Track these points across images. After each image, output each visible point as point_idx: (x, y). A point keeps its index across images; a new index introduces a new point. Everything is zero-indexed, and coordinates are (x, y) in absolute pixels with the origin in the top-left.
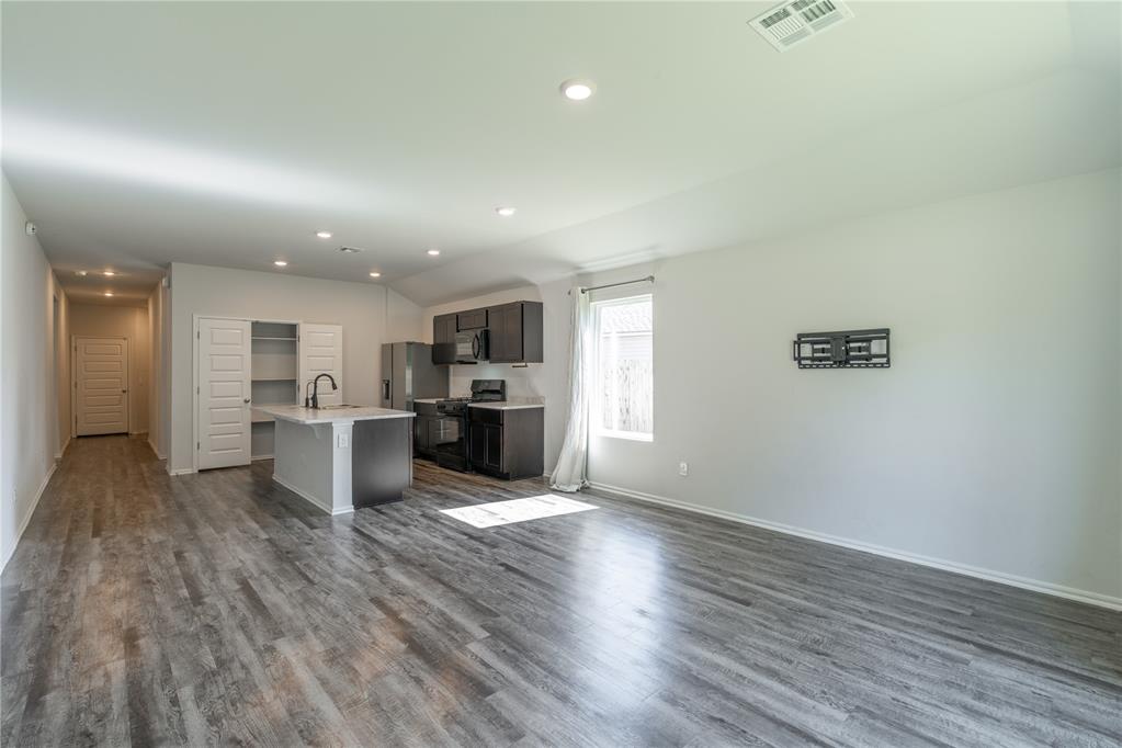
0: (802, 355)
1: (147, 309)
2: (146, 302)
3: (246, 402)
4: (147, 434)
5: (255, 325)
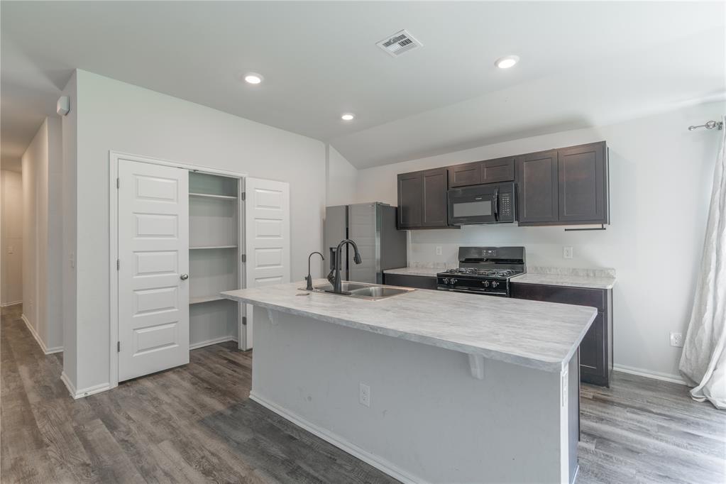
1: (20, 173)
2: (18, 161)
3: (183, 278)
4: (20, 306)
5: (194, 174)
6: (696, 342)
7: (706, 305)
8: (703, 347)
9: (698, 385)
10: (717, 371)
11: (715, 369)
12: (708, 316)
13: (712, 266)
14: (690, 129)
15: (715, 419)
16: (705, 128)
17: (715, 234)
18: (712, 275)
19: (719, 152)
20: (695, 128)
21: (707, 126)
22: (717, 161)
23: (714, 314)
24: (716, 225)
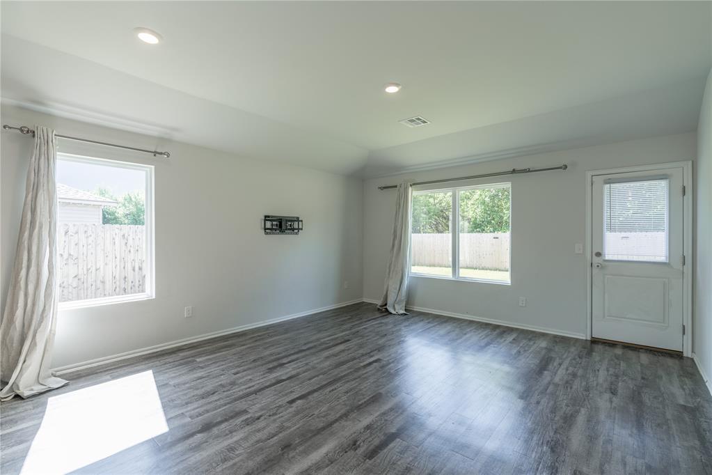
0: (267, 227)
6: (8, 341)
7: (17, 304)
8: (14, 345)
9: (7, 383)
10: (26, 363)
11: (24, 362)
12: (19, 313)
13: (23, 265)
14: (5, 127)
15: (21, 409)
16: (19, 132)
17: (26, 234)
18: (23, 273)
19: (31, 158)
20: (10, 128)
21: (22, 131)
22: (30, 166)
23: (25, 310)
24: (28, 226)
